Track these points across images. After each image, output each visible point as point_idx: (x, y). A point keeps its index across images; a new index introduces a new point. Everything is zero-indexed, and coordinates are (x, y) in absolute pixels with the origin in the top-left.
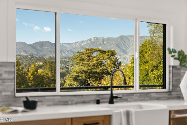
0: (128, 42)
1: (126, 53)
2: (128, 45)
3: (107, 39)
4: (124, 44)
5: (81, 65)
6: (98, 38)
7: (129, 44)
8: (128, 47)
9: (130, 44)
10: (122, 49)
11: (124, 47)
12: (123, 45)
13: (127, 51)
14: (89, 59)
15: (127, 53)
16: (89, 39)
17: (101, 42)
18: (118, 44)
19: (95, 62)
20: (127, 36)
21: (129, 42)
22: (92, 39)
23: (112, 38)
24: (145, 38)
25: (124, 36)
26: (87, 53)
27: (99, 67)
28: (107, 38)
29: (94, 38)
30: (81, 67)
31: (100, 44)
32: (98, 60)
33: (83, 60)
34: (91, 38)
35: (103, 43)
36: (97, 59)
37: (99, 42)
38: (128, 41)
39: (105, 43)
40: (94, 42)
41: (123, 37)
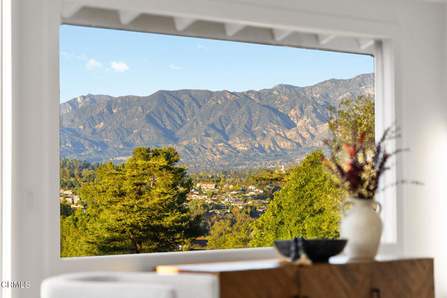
0: (179, 109)
1: (176, 140)
2: (180, 118)
3: (119, 101)
4: (168, 115)
5: (121, 210)
6: (96, 98)
7: (182, 115)
8: (179, 122)
9: (187, 114)
10: (162, 128)
11: (168, 123)
12: (165, 116)
13: (178, 133)
14: (140, 193)
15: (178, 139)
16: (68, 102)
17: (103, 108)
18: (152, 115)
19: (156, 200)
20: (176, 91)
21: (183, 110)
22: (79, 100)
23: (134, 97)
24: (228, 97)
25: (168, 92)
26: (134, 176)
27: (169, 214)
28: (121, 98)
29: (84, 97)
30: (121, 215)
31: (102, 114)
32: (166, 194)
33: (122, 194)
34: (75, 99)
35: (108, 112)
36: (162, 193)
37: (99, 110)
38: (180, 107)
39: (115, 111)
40: (84, 110)
41: (166, 95)
